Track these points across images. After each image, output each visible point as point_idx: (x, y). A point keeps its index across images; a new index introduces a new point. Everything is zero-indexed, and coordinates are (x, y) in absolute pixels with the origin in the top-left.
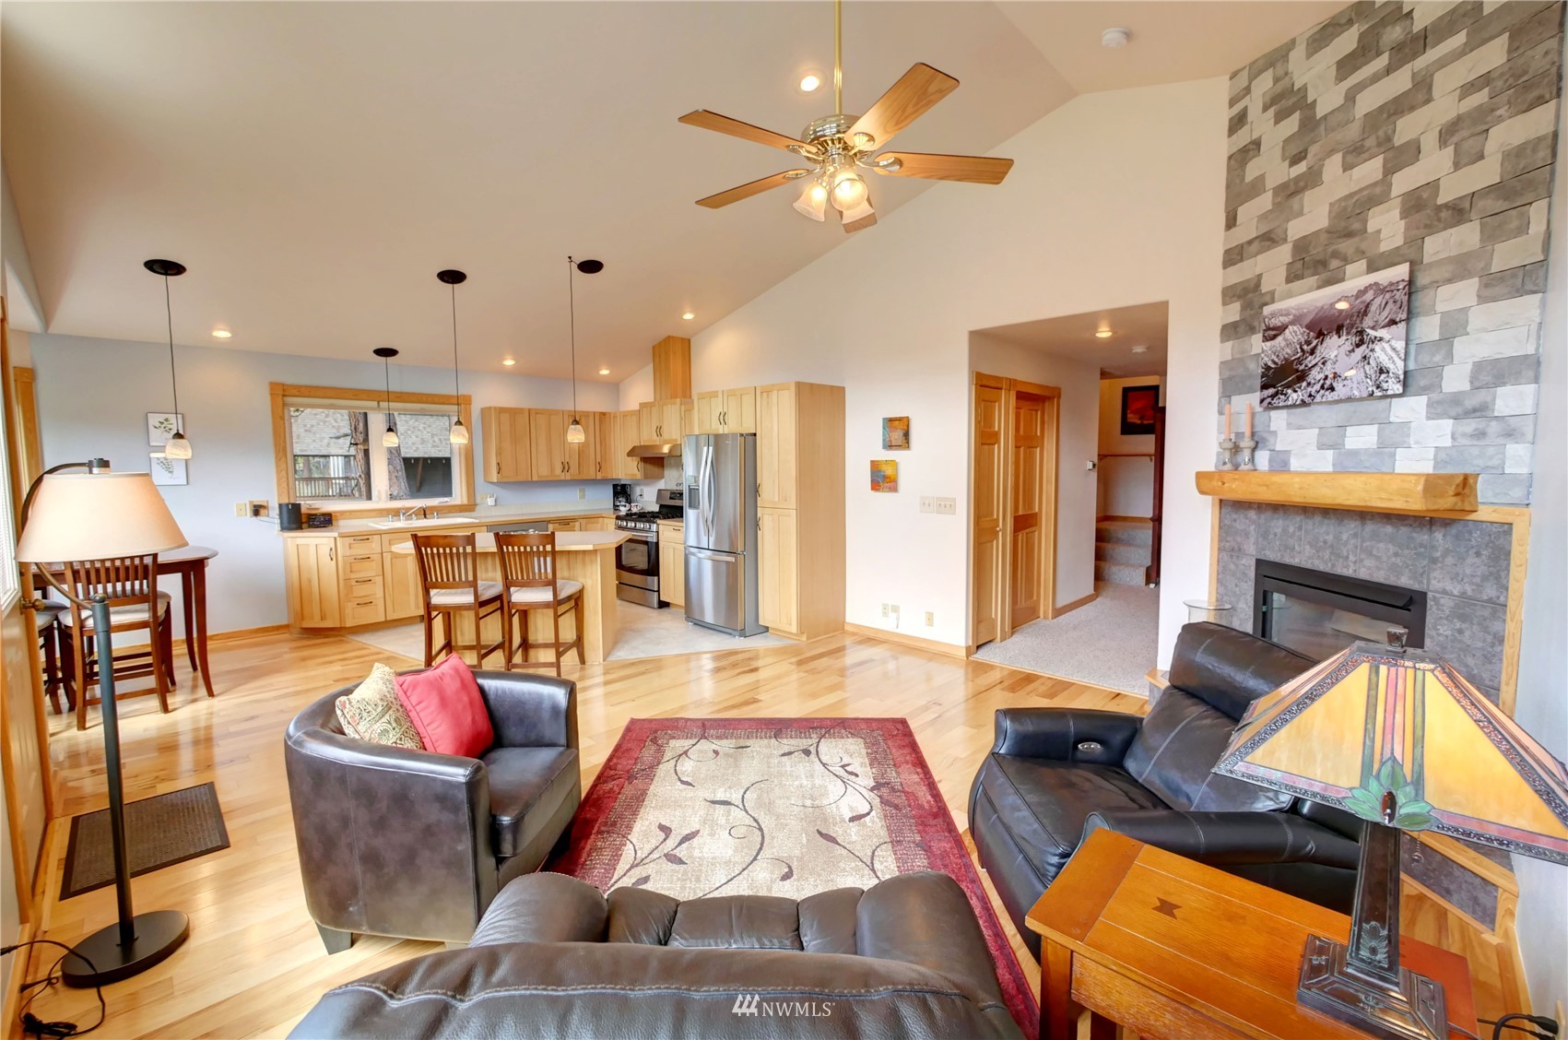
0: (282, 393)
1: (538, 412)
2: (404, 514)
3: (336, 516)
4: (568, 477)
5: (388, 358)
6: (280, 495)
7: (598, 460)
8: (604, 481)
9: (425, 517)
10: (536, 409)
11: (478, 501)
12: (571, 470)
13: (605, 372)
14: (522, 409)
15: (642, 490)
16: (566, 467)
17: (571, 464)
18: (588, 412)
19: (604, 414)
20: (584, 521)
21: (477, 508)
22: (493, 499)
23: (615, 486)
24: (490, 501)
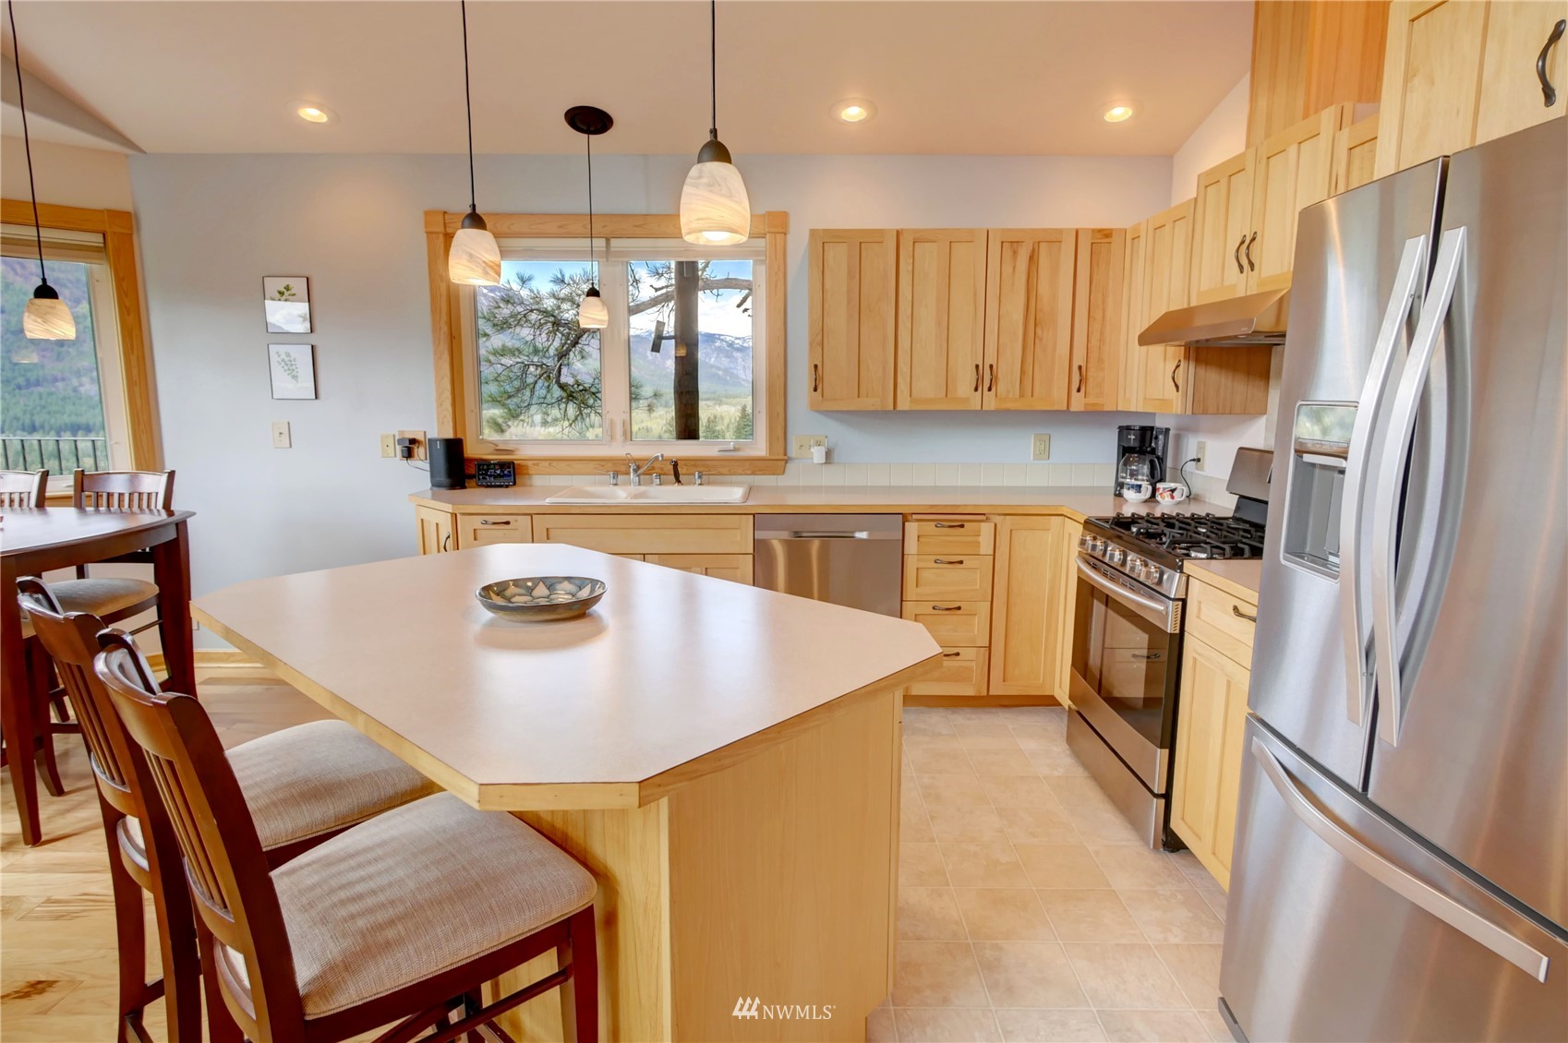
0: (442, 230)
1: (920, 238)
2: (635, 471)
3: (527, 467)
4: (991, 402)
5: (592, 137)
6: (441, 423)
7: (1079, 360)
8: (1093, 417)
9: (678, 481)
10: (915, 231)
11: (793, 450)
12: (1001, 387)
13: (1119, 113)
14: (881, 232)
15: (1201, 447)
16: (985, 378)
17: (1002, 372)
18: (1060, 231)
19: (1106, 234)
20: (1005, 524)
21: (789, 466)
22: (822, 450)
23: (1124, 430)
24: (818, 455)
